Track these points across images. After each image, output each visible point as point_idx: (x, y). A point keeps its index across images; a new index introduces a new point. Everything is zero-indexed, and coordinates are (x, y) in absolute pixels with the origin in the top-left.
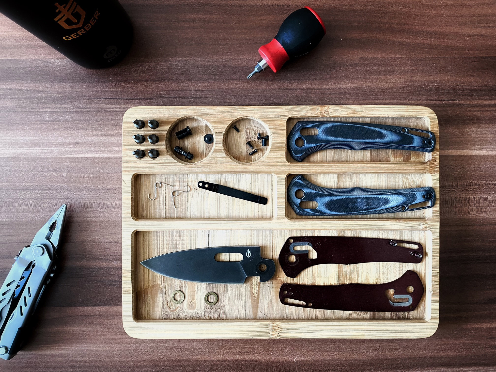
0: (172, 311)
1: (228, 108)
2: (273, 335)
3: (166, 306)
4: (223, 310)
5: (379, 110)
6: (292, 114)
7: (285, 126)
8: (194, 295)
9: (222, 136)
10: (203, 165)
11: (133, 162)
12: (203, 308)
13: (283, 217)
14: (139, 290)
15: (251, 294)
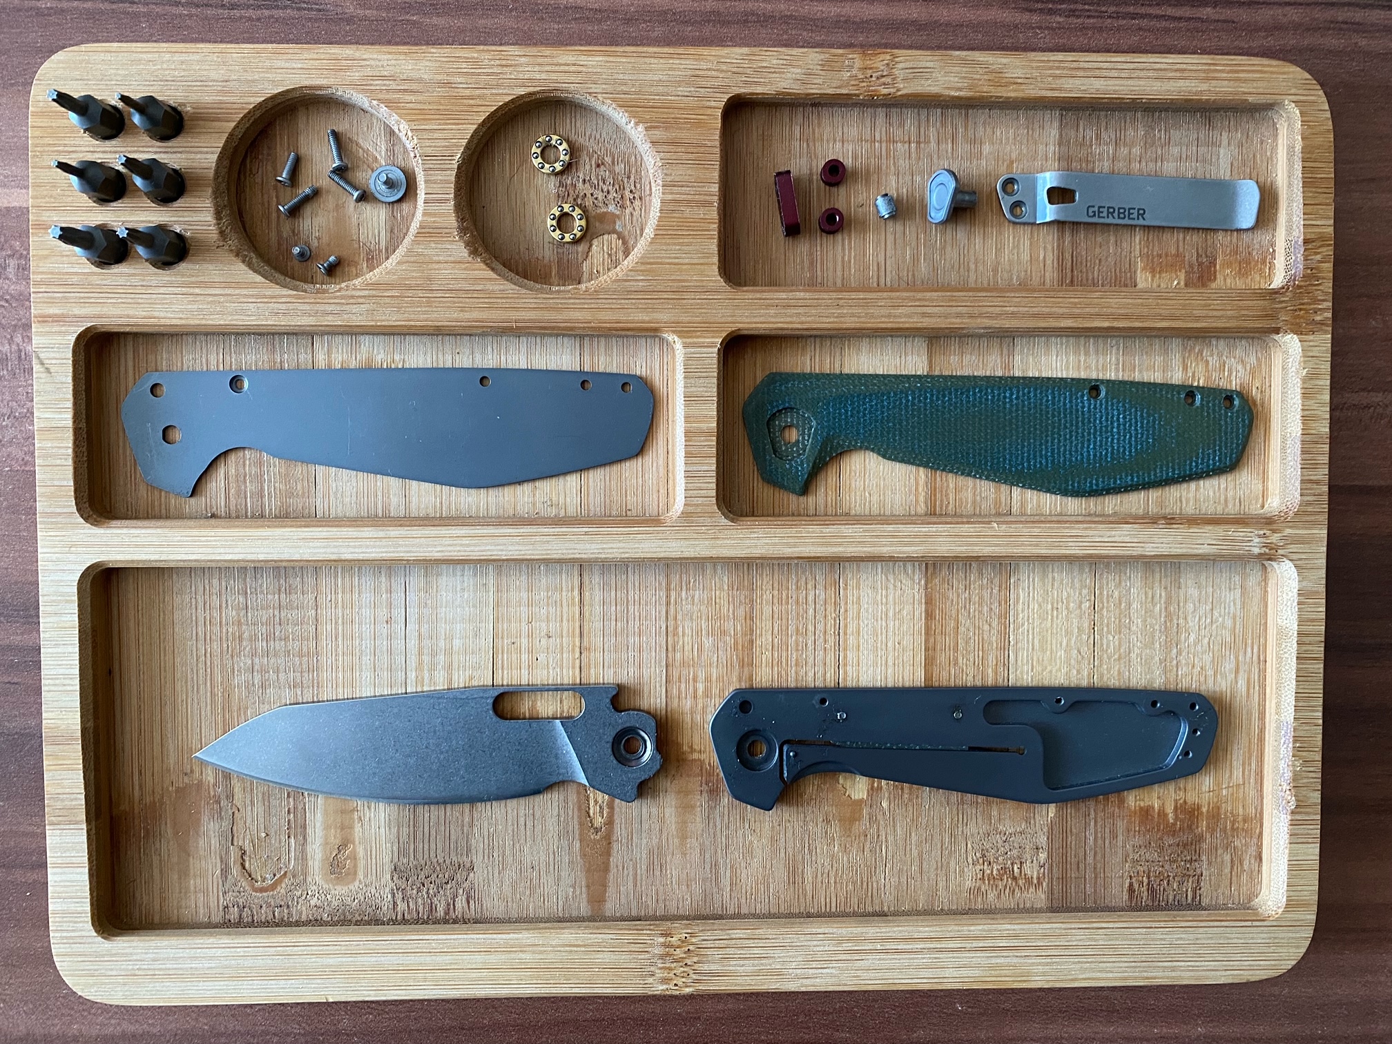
0: (262, 890)
1: (476, 55)
2: (665, 981)
3: (235, 871)
4: (466, 885)
5: (1097, 73)
6: (746, 82)
7: (718, 132)
8: (351, 827)
9: (451, 169)
10: (374, 292)
11: (75, 279)
12: (389, 877)
13: (709, 509)
14: (124, 807)
15: (580, 817)
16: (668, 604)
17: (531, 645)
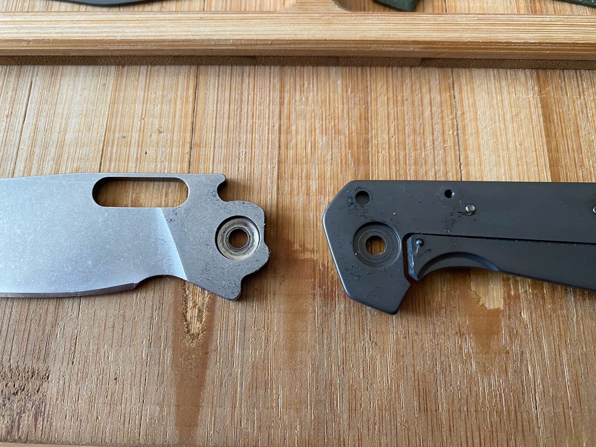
15: (175, 321)
17: (141, 139)
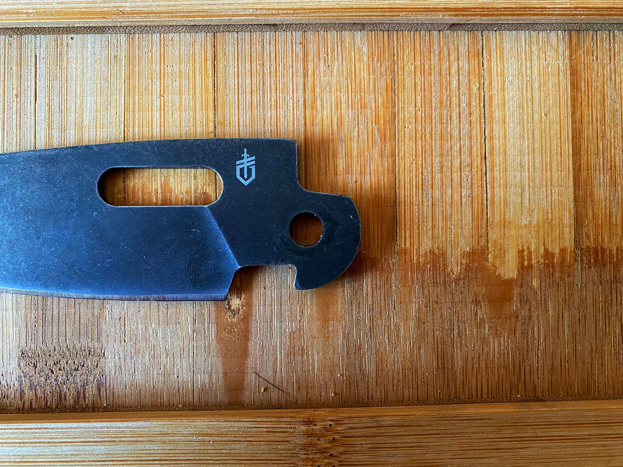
16: (305, 75)
17: (163, 118)
